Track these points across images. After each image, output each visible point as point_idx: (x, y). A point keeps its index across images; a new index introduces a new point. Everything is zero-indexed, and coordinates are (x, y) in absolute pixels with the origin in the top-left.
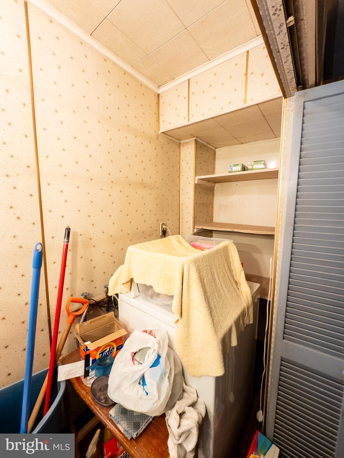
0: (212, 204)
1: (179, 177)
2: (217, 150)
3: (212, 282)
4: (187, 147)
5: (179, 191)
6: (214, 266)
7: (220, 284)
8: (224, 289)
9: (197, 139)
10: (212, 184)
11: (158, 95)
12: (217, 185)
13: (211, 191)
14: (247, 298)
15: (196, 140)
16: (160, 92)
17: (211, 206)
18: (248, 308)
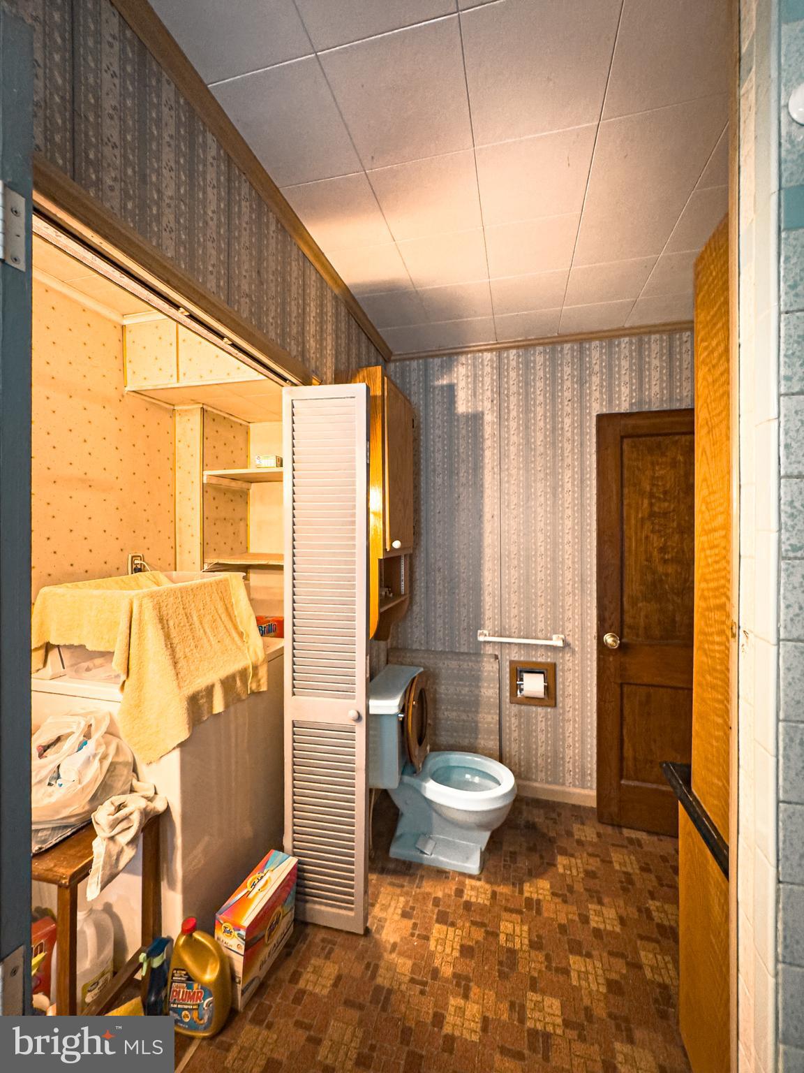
0: (244, 519)
1: (173, 469)
2: (251, 425)
3: (184, 626)
4: (186, 418)
5: (173, 496)
6: (193, 605)
7: (202, 631)
8: (212, 638)
9: (205, 407)
10: (245, 485)
11: (123, 327)
12: (254, 487)
13: (244, 495)
14: (256, 653)
15: (202, 408)
16: (125, 322)
17: (242, 524)
18: (255, 668)
